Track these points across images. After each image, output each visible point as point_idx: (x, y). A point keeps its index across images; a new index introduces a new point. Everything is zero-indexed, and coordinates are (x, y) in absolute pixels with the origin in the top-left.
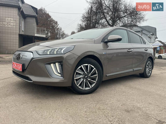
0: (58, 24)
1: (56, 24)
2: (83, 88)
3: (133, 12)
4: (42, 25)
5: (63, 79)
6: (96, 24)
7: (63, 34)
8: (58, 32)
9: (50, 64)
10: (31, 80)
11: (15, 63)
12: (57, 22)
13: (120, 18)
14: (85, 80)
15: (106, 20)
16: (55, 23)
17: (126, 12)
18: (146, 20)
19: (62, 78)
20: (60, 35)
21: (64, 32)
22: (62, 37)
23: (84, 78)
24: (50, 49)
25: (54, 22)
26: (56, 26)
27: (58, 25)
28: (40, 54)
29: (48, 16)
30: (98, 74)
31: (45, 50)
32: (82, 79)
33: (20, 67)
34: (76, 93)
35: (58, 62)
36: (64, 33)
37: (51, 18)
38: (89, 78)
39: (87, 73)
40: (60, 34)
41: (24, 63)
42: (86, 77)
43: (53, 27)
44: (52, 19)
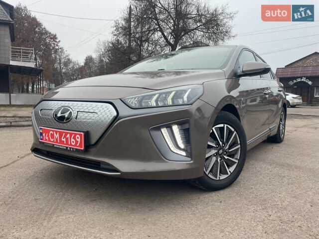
0: (57, 41)
1: (54, 41)
2: (216, 177)
3: (211, 20)
4: (22, 41)
5: (192, 162)
6: (141, 41)
7: (66, 62)
8: (56, 57)
9: (159, 129)
10: (116, 170)
11: (53, 131)
12: (55, 35)
13: (187, 31)
14: (219, 160)
15: (163, 34)
16: (51, 38)
17: (200, 21)
18: (234, 37)
19: (189, 159)
20: (60, 63)
21: (70, 57)
22: (66, 67)
23: (217, 154)
24: (155, 95)
25: (50, 36)
26: (54, 44)
27: (59, 41)
28: (133, 105)
29: (34, 23)
30: (240, 144)
31: (143, 97)
32: (214, 159)
33: (79, 140)
34: (204, 188)
35: (178, 124)
36: (69, 60)
37: (43, 27)
38: (225, 155)
39: (223, 143)
40: (60, 61)
41: (89, 129)
42: (221, 151)
43: (47, 45)
44: (45, 28)
